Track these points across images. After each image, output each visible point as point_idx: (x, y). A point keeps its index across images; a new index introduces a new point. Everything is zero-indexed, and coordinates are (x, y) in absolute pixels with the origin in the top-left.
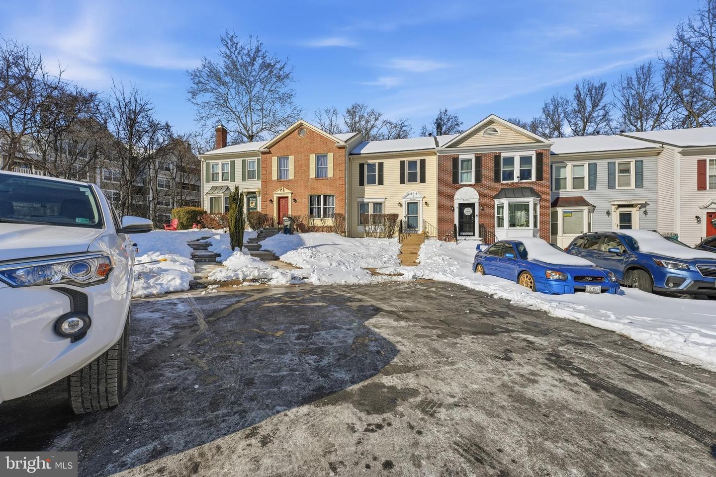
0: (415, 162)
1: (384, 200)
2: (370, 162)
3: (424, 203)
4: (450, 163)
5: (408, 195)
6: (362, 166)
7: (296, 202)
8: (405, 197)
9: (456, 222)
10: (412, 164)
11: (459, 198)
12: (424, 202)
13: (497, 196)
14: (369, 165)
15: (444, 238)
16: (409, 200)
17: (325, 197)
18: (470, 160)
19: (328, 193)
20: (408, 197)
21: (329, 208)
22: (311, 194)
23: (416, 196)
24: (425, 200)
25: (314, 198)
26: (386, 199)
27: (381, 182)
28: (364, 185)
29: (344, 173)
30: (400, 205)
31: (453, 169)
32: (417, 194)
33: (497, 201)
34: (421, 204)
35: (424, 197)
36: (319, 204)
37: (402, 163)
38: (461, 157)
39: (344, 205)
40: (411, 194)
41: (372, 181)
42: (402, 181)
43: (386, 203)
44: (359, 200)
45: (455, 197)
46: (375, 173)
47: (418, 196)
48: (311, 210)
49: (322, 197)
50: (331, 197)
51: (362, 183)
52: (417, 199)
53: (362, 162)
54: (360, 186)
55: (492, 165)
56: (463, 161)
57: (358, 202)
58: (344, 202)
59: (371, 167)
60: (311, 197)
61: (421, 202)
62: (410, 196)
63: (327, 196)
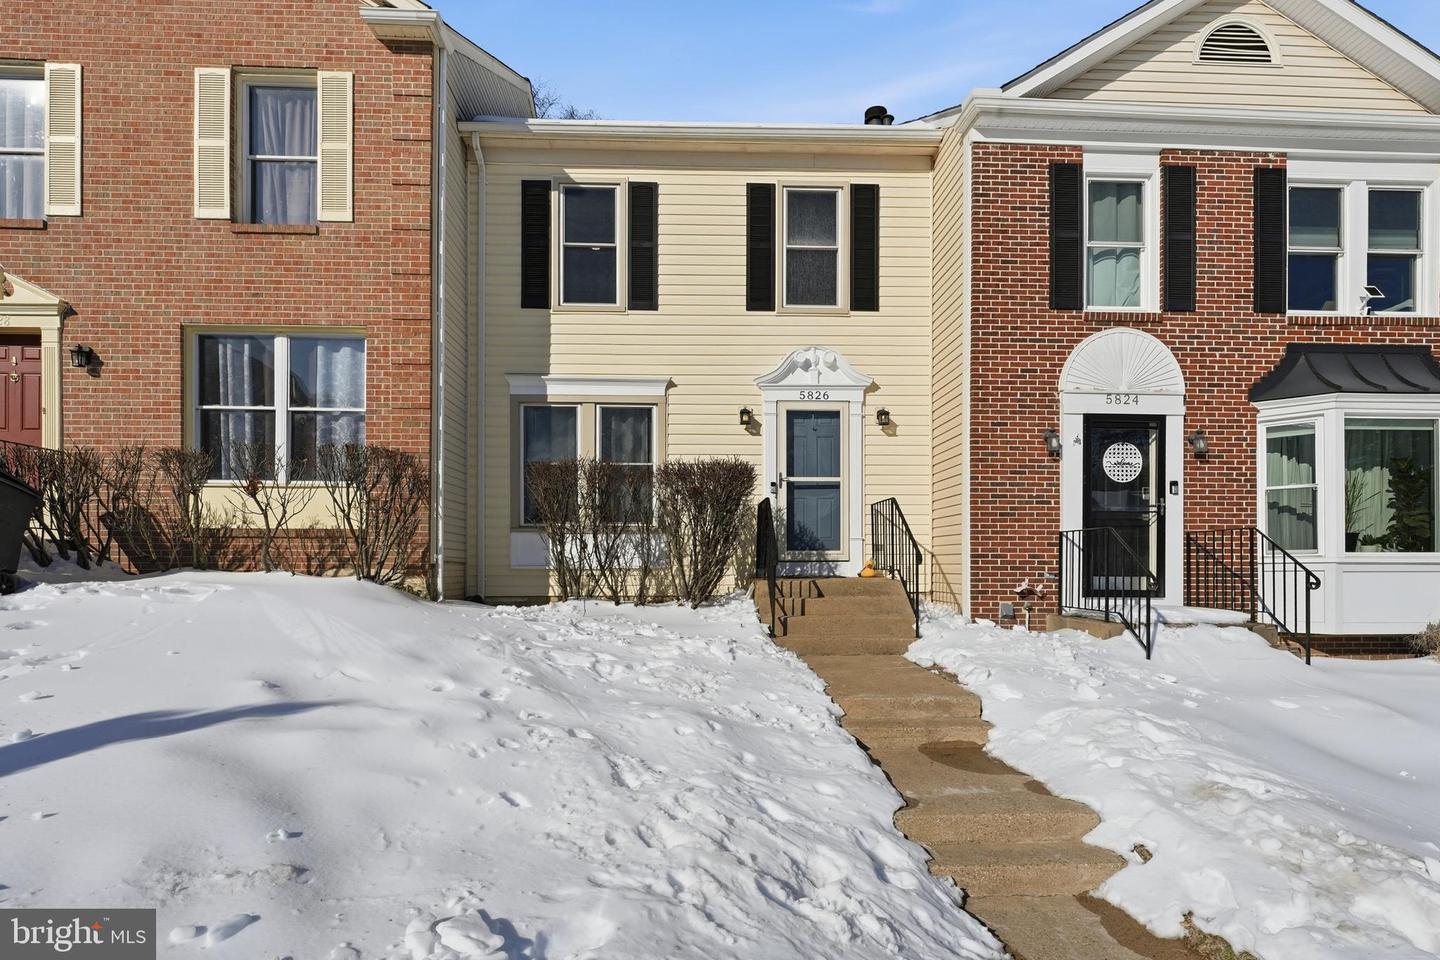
0: (828, 199)
1: (660, 390)
2: (584, 175)
3: (874, 419)
4: (1040, 188)
5: (791, 368)
6: (535, 196)
7: (95, 373)
8: (775, 381)
9: (1071, 518)
10: (813, 207)
11: (1085, 388)
12: (872, 411)
13: (1268, 387)
14: (573, 193)
15: (1004, 606)
16: (795, 395)
17: (302, 351)
18: (1131, 189)
19: (322, 318)
20: (790, 380)
21: (331, 418)
22: (200, 318)
23: (830, 377)
24: (876, 401)
25: (225, 352)
26: (671, 385)
27: (644, 295)
28: (546, 305)
29: (423, 206)
30: (749, 421)
31: (1055, 225)
32: (833, 367)
33: (1273, 413)
34: (856, 422)
35: (873, 388)
36: (262, 391)
37: (760, 199)
38: (1096, 166)
39: (422, 400)
40: (807, 366)
41: (591, 285)
42: (759, 296)
43: (671, 409)
44: (521, 386)
45: (1065, 382)
46: (611, 238)
47: (839, 378)
48: (209, 425)
49: (281, 347)
50: (346, 351)
51: (535, 295)
52: (833, 395)
53: (537, 172)
54: (524, 305)
55: (1243, 219)
56: (1100, 189)
57: (516, 400)
58: (423, 386)
59: (591, 205)
60: (207, 344)
61: (856, 409)
62: (800, 377)
63: (315, 341)
